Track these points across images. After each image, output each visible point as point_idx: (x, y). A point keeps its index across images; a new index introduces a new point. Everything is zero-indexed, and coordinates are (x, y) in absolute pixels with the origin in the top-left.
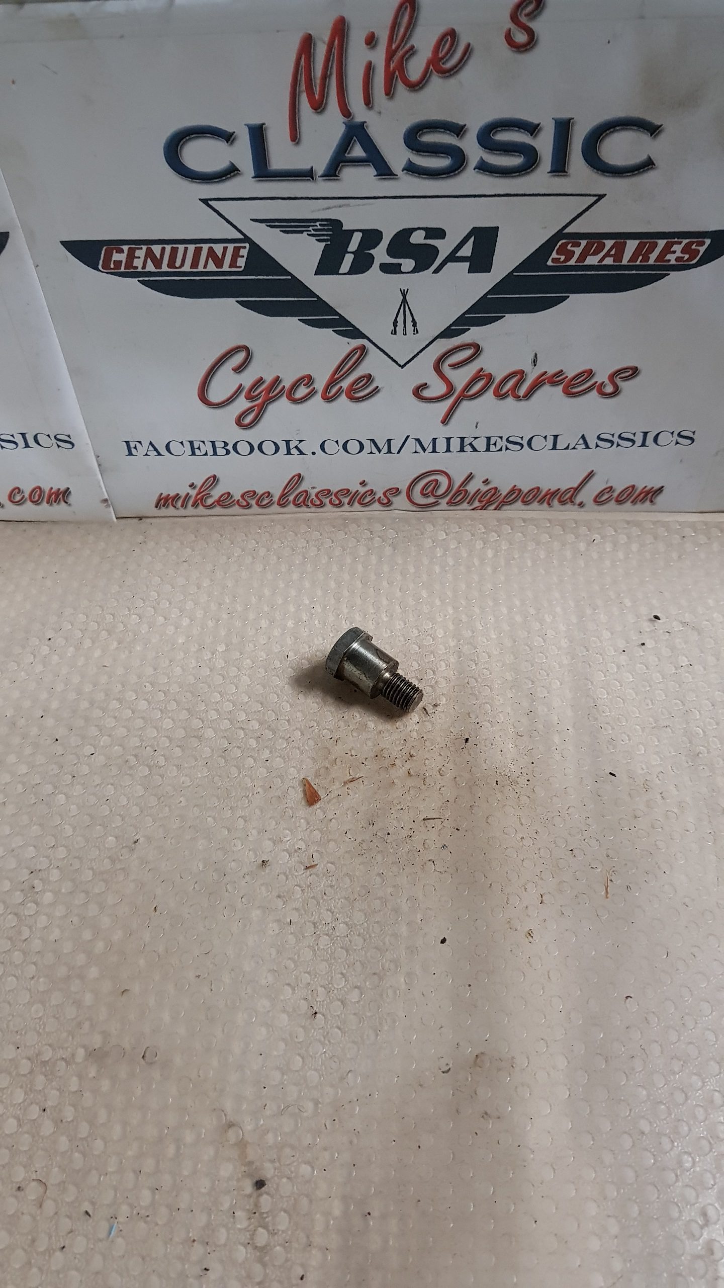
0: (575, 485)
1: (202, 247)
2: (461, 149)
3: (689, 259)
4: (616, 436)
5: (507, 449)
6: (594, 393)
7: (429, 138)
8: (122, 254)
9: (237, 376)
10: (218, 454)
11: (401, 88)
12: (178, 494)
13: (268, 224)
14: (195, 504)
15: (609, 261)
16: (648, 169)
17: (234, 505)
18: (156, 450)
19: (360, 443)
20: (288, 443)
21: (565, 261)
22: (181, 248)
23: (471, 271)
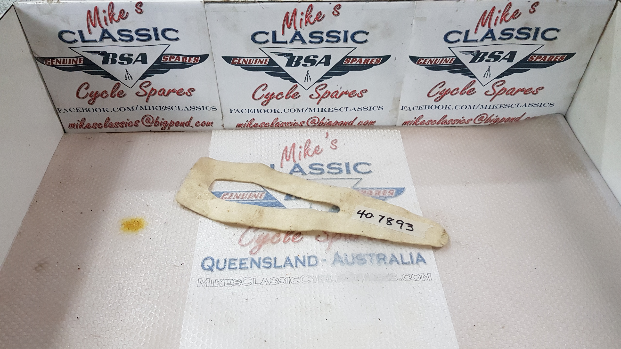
0: (352, 121)
1: (257, 59)
2: (322, 37)
3: (378, 63)
4: (363, 108)
5: (334, 111)
6: (356, 96)
7: (315, 35)
8: (237, 60)
9: (263, 92)
10: (255, 113)
11: (308, 24)
12: (243, 124)
13: (275, 54)
14: (247, 127)
15: (358, 63)
16: (366, 42)
17: (258, 126)
18: (238, 111)
19: (294, 109)
20: (275, 110)
21: (348, 63)
22: (252, 59)
23: (324, 66)
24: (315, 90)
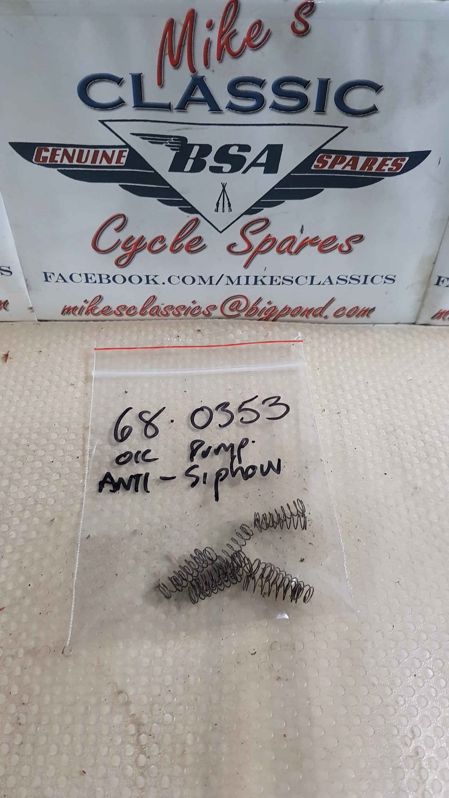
0: (323, 306)
1: (99, 151)
2: (262, 95)
3: (396, 169)
4: (349, 277)
5: (283, 283)
6: (337, 250)
7: (243, 88)
8: (48, 153)
9: (118, 234)
10: (103, 282)
11: (227, 56)
12: (76, 306)
13: (141, 137)
14: (86, 313)
15: (348, 168)
16: (373, 113)
17: (112, 313)
18: (63, 278)
19: (193, 278)
20: (147, 277)
21: (322, 167)
22: (86, 150)
23: (265, 172)
24: (241, 234)
